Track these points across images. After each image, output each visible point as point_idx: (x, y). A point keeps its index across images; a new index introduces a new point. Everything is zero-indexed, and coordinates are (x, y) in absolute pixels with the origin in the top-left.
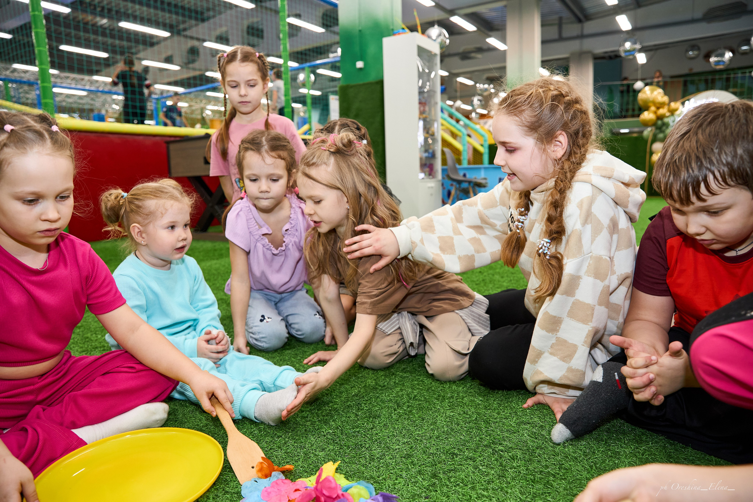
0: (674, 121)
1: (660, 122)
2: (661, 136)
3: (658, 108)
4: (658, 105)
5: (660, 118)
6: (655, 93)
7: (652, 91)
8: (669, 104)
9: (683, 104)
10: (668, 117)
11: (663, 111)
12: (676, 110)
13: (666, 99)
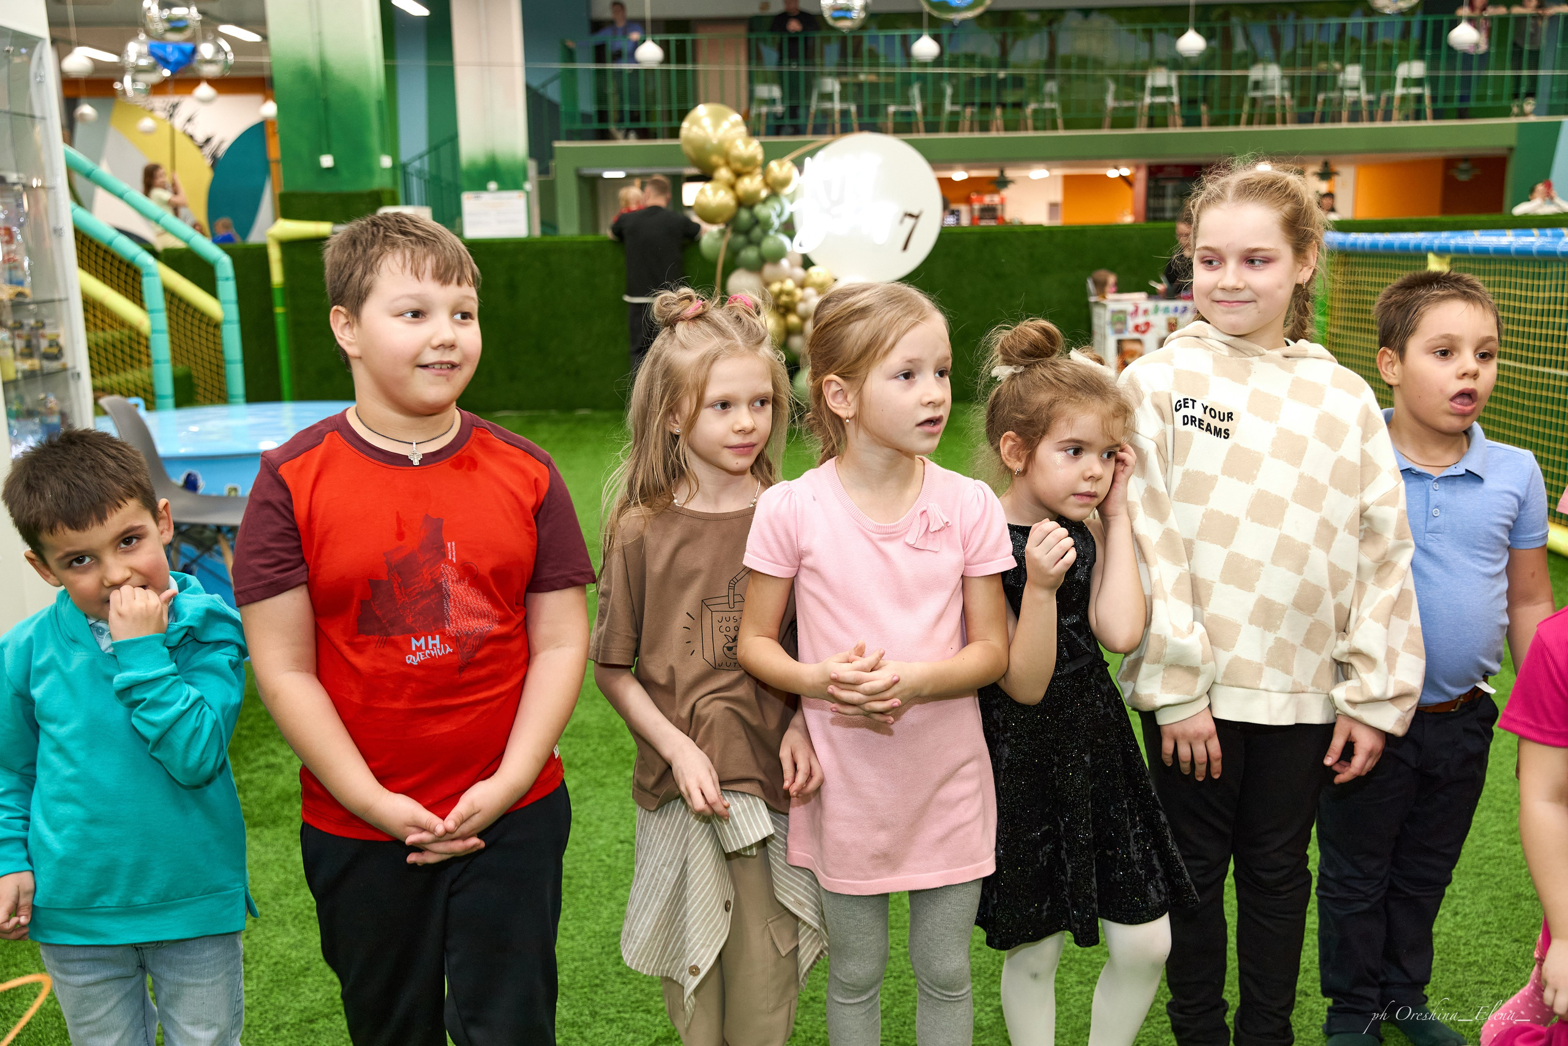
0: (779, 216)
1: (744, 215)
2: (750, 254)
3: (739, 175)
4: (738, 166)
5: (746, 202)
6: (725, 125)
7: (717, 120)
8: (765, 165)
9: (799, 164)
10: (764, 201)
11: (751, 184)
12: (785, 183)
13: (753, 148)
